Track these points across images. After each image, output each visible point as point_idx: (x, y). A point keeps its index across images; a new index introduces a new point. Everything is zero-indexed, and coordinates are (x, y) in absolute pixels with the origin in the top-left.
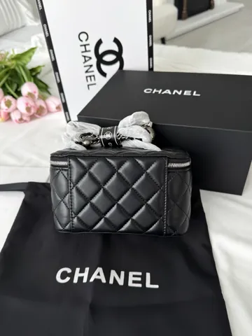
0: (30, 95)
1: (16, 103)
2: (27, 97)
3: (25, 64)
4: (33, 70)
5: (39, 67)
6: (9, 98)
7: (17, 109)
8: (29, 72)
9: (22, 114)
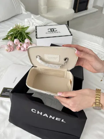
0: (28, 43)
1: (23, 45)
2: (26, 43)
3: (25, 31)
4: (27, 33)
5: (29, 33)
6: (21, 43)
7: (23, 47)
8: (26, 34)
9: (24, 49)
